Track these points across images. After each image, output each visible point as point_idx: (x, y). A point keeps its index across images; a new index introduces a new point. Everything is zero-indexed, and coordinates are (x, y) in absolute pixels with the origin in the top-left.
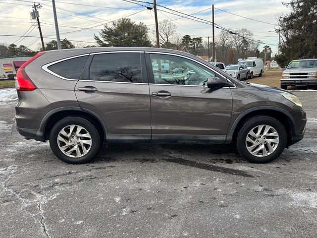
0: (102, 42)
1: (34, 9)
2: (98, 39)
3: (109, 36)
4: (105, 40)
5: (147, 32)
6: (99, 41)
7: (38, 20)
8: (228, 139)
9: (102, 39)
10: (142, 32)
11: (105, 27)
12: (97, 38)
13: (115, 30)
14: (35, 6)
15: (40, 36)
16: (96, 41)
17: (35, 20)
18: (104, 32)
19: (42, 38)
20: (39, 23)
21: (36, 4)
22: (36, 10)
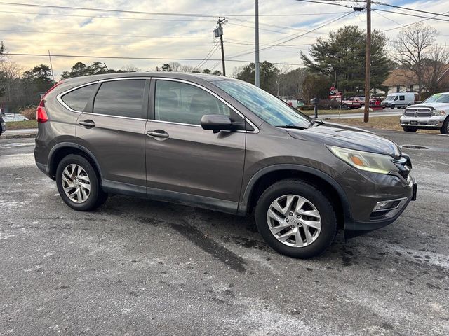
0: (310, 62)
1: (218, 25)
2: (306, 59)
3: (323, 54)
4: (315, 60)
5: (384, 45)
6: (307, 61)
7: (221, 39)
8: (240, 208)
9: (311, 59)
10: (375, 46)
11: (318, 40)
12: (304, 58)
13: (333, 45)
14: (220, 22)
15: (221, 58)
16: (302, 61)
17: (219, 39)
18: (315, 49)
19: (223, 61)
20: (222, 42)
21: (221, 19)
22: (220, 26)
